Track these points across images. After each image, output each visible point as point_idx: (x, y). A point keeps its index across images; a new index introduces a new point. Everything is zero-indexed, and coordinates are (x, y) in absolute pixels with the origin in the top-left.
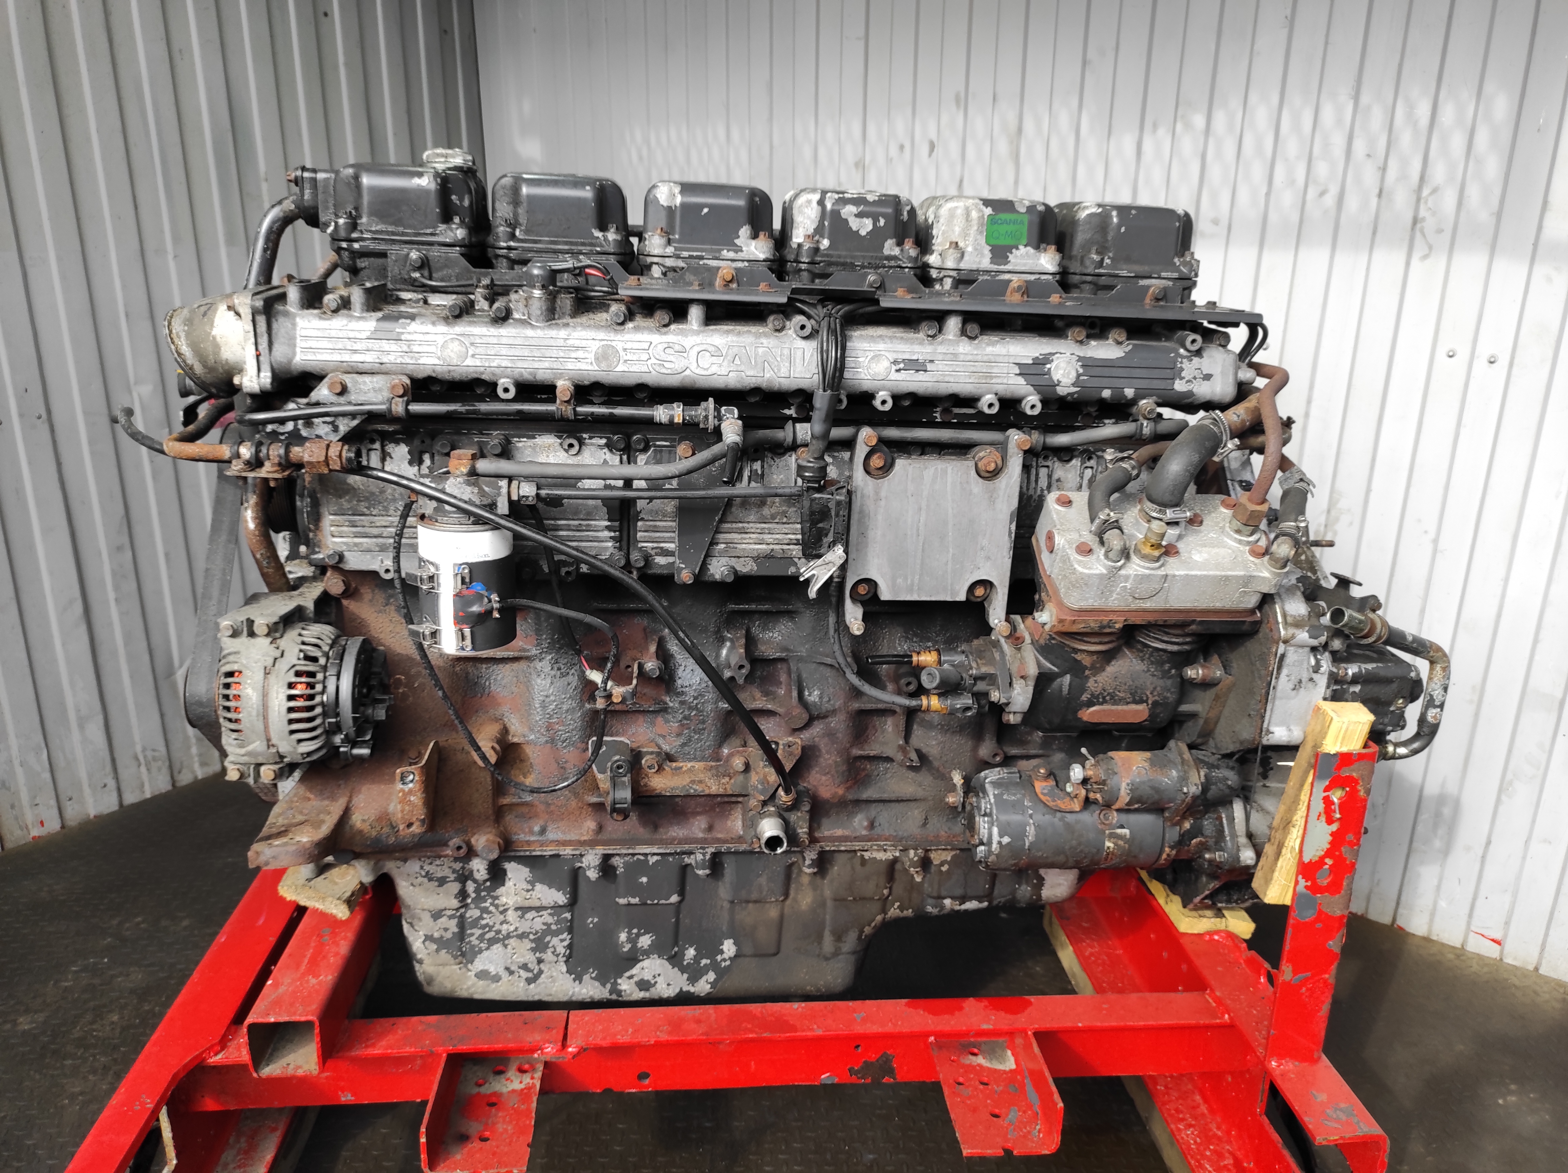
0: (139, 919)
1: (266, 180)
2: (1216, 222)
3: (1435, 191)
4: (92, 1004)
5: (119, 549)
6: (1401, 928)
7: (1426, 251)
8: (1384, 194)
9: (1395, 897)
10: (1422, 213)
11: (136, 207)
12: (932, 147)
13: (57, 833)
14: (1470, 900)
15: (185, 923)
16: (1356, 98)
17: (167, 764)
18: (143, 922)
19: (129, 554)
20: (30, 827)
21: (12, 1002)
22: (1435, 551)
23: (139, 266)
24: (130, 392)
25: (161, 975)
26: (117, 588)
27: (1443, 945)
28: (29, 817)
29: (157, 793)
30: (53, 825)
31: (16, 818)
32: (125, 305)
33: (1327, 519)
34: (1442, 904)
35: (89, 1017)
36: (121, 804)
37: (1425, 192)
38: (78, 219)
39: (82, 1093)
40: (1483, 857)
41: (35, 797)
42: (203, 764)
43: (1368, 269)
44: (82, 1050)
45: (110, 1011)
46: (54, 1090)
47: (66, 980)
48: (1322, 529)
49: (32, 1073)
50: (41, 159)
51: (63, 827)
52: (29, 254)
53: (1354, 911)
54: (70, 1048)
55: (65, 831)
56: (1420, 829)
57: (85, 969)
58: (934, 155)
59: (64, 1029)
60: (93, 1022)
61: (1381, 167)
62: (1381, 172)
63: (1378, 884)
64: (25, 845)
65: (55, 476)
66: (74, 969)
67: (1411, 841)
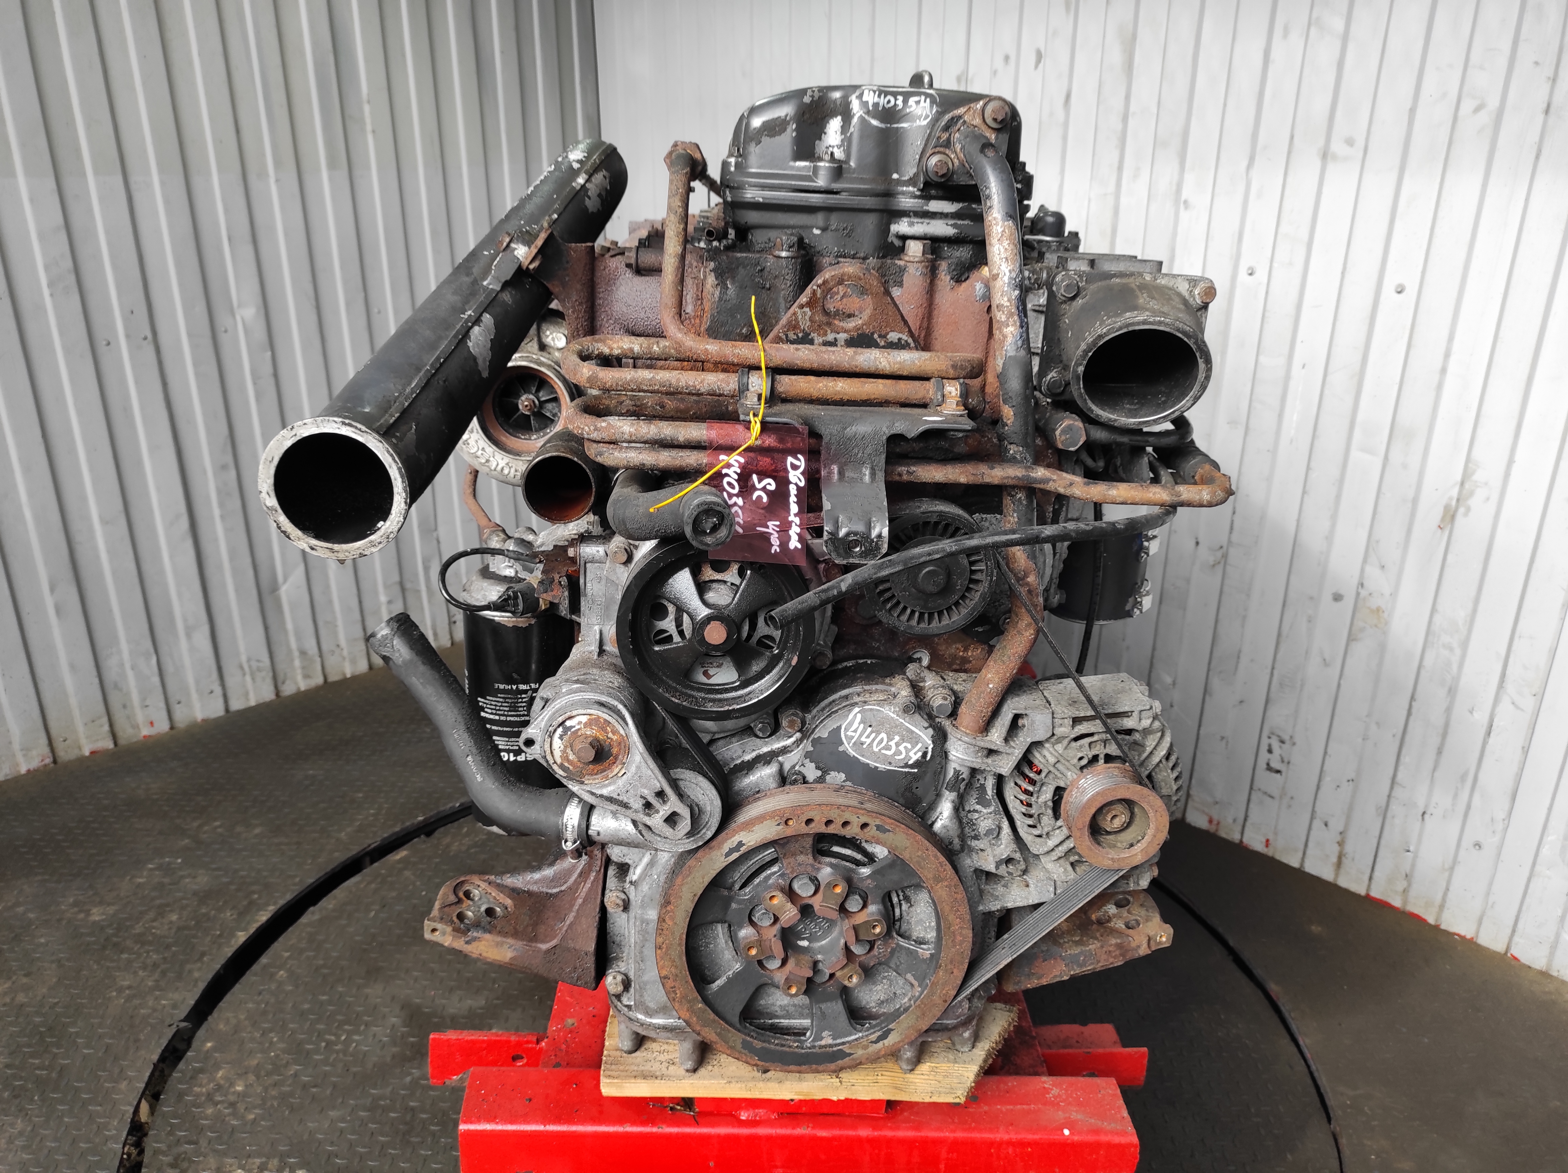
0: (217, 823)
1: (369, 102)
2: (1350, 142)
4: (158, 902)
5: (224, 467)
6: (1516, 958)
8: (1552, 110)
9: (1511, 923)
11: (238, 131)
12: (1039, 56)
13: (167, 733)
15: (257, 831)
17: (271, 674)
18: (220, 827)
19: (233, 473)
20: (141, 726)
21: (91, 893)
23: (240, 190)
25: (225, 880)
26: (221, 505)
27: (1563, 982)
28: (140, 717)
29: (261, 701)
30: (162, 726)
31: (128, 717)
32: (228, 229)
33: (1460, 492)
34: (1566, 937)
35: (152, 915)
36: (227, 710)
38: (181, 146)
39: (129, 987)
41: (145, 699)
42: (306, 676)
43: (1527, 200)
44: (139, 946)
45: (171, 911)
46: (107, 981)
47: (140, 877)
48: (1454, 503)
49: (91, 962)
50: (144, 84)
51: (172, 728)
52: (134, 179)
53: (1463, 933)
54: (129, 943)
55: (173, 732)
56: (1545, 851)
57: (159, 868)
58: (1041, 65)
59: (128, 923)
60: (154, 920)
61: (1552, 76)
62: (1550, 83)
63: (1492, 907)
64: (136, 743)
65: (160, 396)
66: (150, 866)
67: (1534, 863)
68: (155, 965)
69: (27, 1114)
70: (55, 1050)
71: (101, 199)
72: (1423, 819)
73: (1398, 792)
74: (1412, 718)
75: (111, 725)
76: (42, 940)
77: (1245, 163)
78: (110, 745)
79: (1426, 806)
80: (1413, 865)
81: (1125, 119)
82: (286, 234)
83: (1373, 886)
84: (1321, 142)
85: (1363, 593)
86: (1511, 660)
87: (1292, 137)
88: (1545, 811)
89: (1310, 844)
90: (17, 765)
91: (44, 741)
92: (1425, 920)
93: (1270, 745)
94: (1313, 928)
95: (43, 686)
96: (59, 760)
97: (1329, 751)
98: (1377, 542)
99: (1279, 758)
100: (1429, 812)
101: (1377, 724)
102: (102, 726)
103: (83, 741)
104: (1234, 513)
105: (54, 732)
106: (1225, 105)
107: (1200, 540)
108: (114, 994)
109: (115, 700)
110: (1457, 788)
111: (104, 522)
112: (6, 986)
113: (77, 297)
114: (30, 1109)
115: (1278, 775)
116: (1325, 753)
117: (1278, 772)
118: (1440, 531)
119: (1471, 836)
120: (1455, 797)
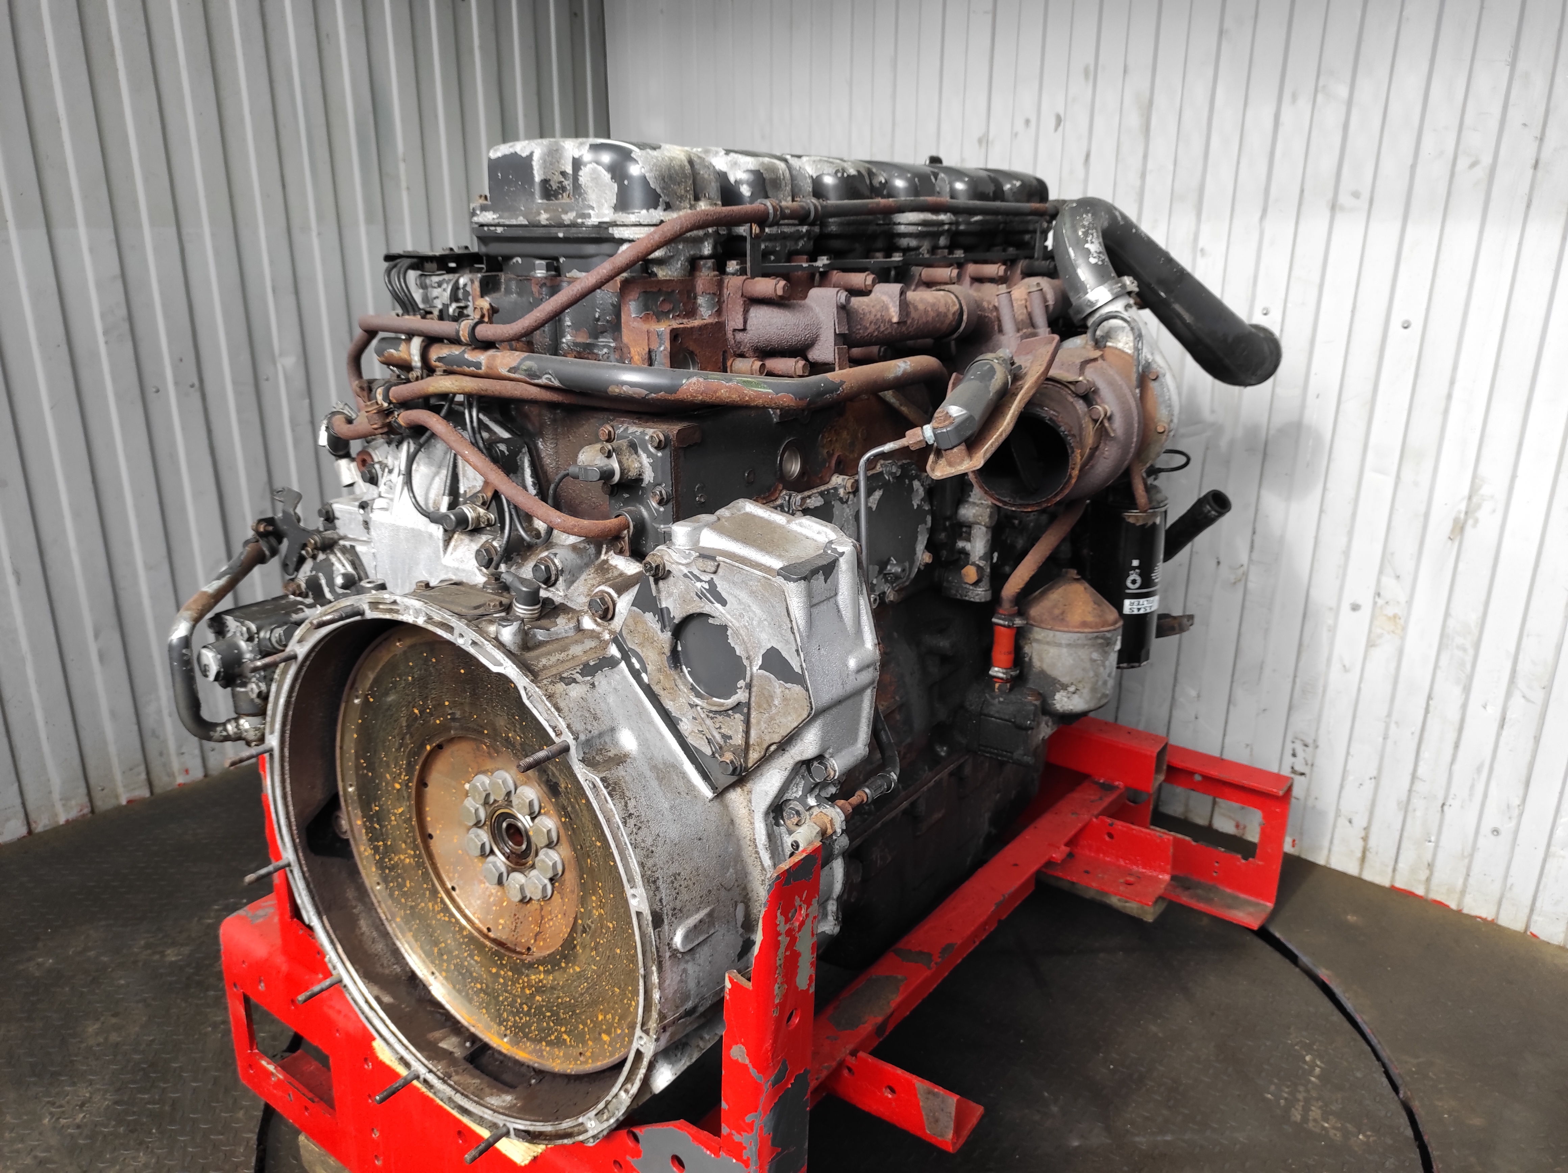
1: (404, 160)
2: (1356, 195)
6: (1534, 936)
8: (1541, 165)
9: (1529, 902)
11: (284, 186)
12: (1059, 120)
13: (201, 781)
16: (1513, 65)
20: (176, 774)
21: (160, 935)
23: (285, 243)
24: (275, 365)
28: (176, 765)
30: (197, 774)
31: (165, 765)
32: (273, 280)
33: (1468, 506)
38: (231, 197)
41: (181, 747)
43: (1520, 244)
48: (1462, 516)
49: (179, 1001)
50: (199, 139)
51: (206, 776)
52: (185, 231)
53: (1484, 915)
55: (207, 780)
56: (1559, 833)
58: (1061, 129)
59: (207, 962)
61: (1539, 136)
62: (1538, 142)
63: (1510, 889)
64: (171, 791)
65: (205, 442)
66: (216, 907)
67: (1549, 845)
69: (148, 1147)
70: (162, 1085)
71: (156, 249)
72: (1443, 811)
73: (1419, 786)
74: (1429, 715)
75: (148, 773)
76: (122, 982)
77: (1258, 215)
78: (145, 793)
79: (1446, 798)
80: (1435, 855)
81: (1143, 176)
82: (326, 286)
83: (1397, 878)
84: (1330, 195)
85: (1380, 602)
86: (1521, 657)
87: (1302, 191)
88: (1557, 795)
89: (1335, 842)
90: (56, 815)
91: (83, 790)
92: (1447, 906)
93: (1294, 750)
94: (1349, 917)
95: (83, 734)
96: (97, 810)
97: (1352, 751)
98: (1392, 554)
99: (1303, 761)
100: (1448, 803)
101: (1397, 723)
102: (139, 774)
103: (121, 790)
104: (1254, 533)
105: (92, 781)
106: (1238, 163)
107: (1221, 560)
108: (210, 1029)
109: (152, 747)
110: (1474, 779)
111: (148, 567)
112: (96, 1027)
113: (130, 344)
114: (150, 1142)
115: (1302, 778)
116: (1348, 753)
117: (1302, 774)
118: (1450, 542)
119: (1489, 823)
120: (1472, 787)
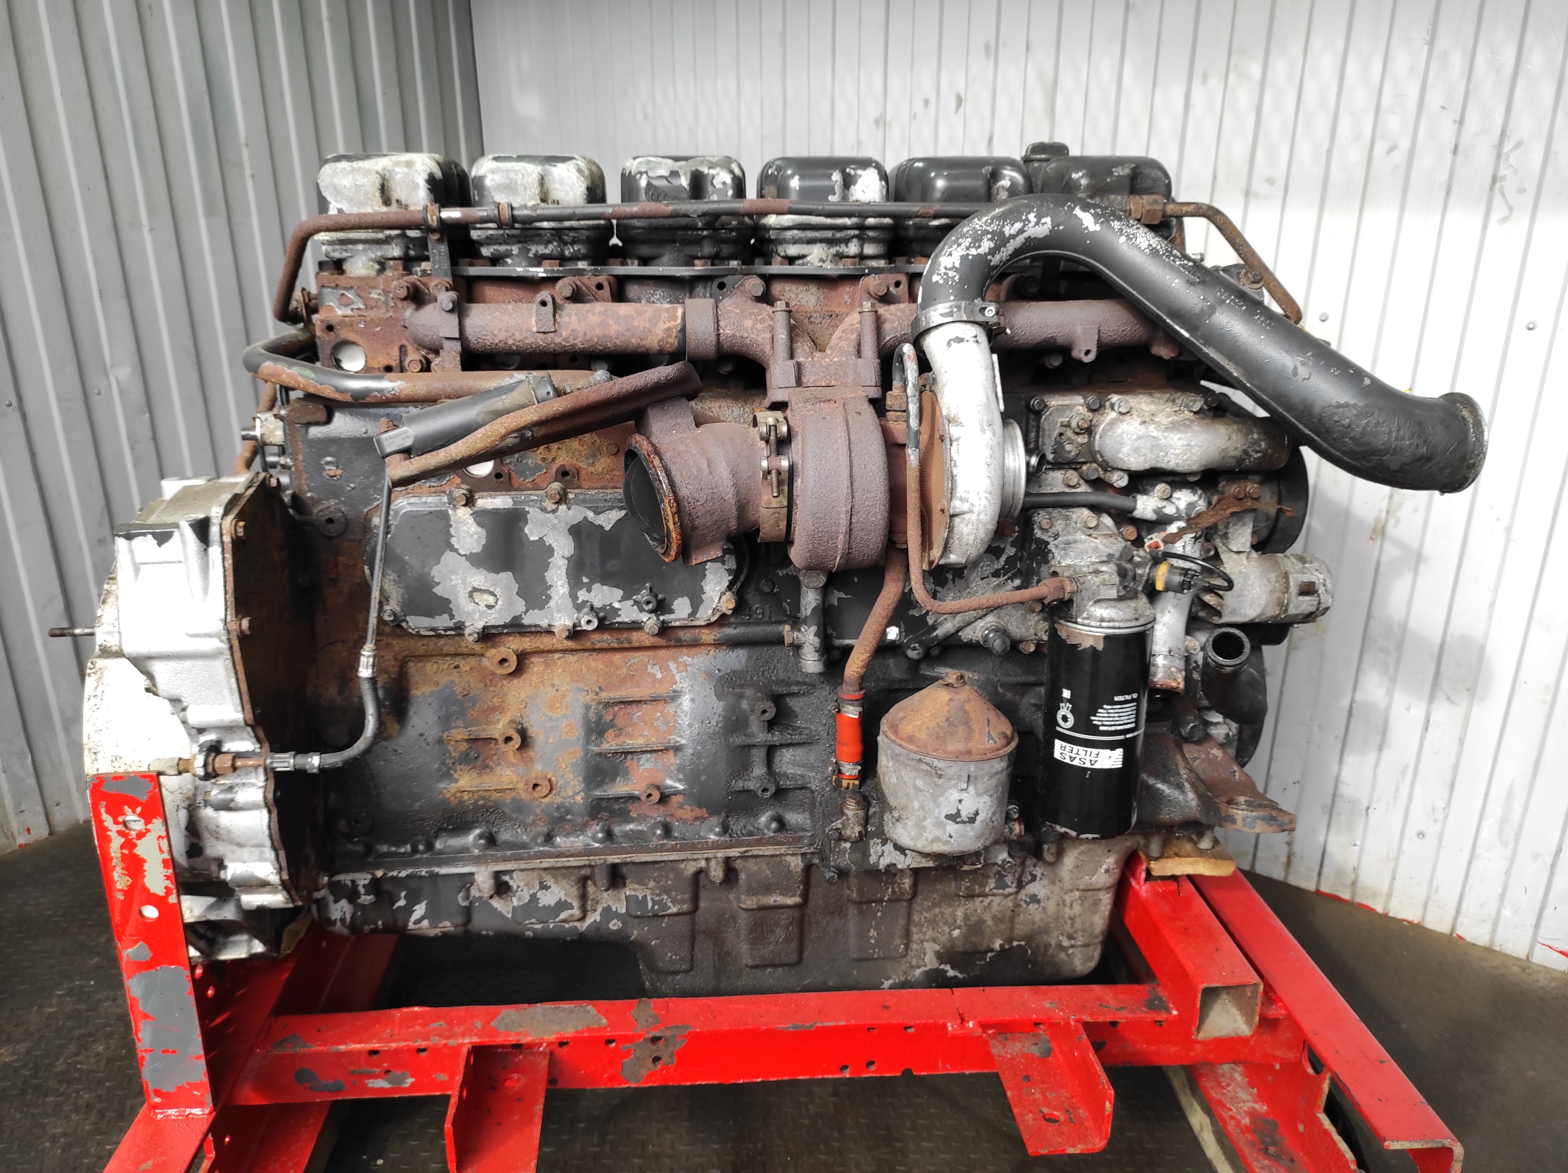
1: (247, 145)
2: (1271, 181)
3: (1518, 145)
4: (77, 1032)
6: (1460, 938)
7: (1507, 213)
8: (1460, 150)
9: (1454, 904)
10: (1502, 172)
12: (959, 100)
13: (45, 840)
14: (1537, 910)
16: (1431, 43)
20: (16, 834)
22: (1508, 540)
23: (112, 239)
24: (107, 377)
27: (1507, 956)
28: (15, 825)
30: (41, 832)
32: (99, 283)
33: (1389, 504)
34: (1506, 913)
35: (73, 1048)
37: (1507, 147)
38: (44, 191)
39: (64, 1135)
40: (1553, 866)
41: (20, 804)
43: (1440, 233)
44: (64, 1086)
45: (95, 1041)
46: (35, 1131)
47: (50, 1006)
48: (1384, 515)
49: (12, 1111)
51: (51, 833)
53: (1410, 918)
54: (52, 1083)
55: (52, 838)
56: (1484, 835)
57: (71, 993)
58: (962, 109)
59: (46, 1061)
60: (78, 1054)
61: (1458, 119)
62: (1457, 126)
63: (1436, 891)
64: (10, 853)
65: (29, 467)
66: (59, 992)
67: (1474, 847)
68: (89, 1106)
72: (1367, 814)
73: (1342, 792)
74: (1353, 719)
79: (1370, 801)
80: (1360, 859)
82: (163, 287)
83: (1323, 881)
84: (1244, 182)
86: (1444, 659)
87: (1215, 177)
88: (1481, 797)
89: (1260, 847)
92: (1374, 910)
97: (1275, 756)
100: (1372, 807)
101: (1320, 727)
108: (48, 1144)
110: (1398, 782)
116: (1271, 758)
118: (1371, 542)
119: (1414, 826)
120: (1397, 790)
